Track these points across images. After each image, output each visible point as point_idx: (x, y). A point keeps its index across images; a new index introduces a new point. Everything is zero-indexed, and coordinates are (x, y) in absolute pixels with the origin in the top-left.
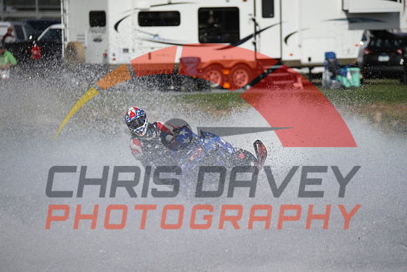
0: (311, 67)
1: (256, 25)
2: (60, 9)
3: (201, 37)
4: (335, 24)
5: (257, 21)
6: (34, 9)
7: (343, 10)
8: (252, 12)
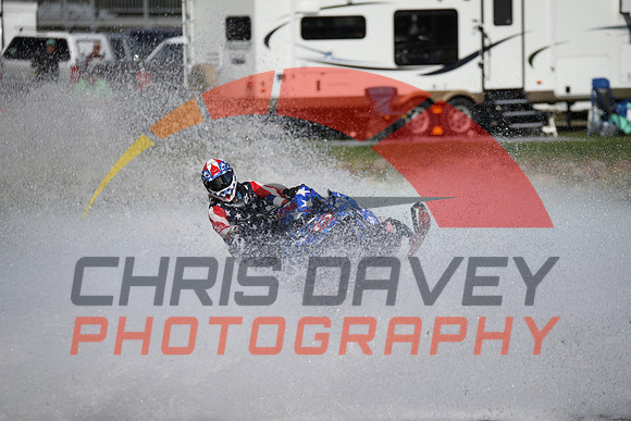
0: (570, 102)
1: (484, 36)
2: (181, 14)
3: (398, 56)
4: (608, 35)
5: (486, 30)
6: (141, 14)
7: (621, 13)
8: (478, 17)
